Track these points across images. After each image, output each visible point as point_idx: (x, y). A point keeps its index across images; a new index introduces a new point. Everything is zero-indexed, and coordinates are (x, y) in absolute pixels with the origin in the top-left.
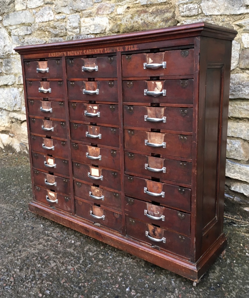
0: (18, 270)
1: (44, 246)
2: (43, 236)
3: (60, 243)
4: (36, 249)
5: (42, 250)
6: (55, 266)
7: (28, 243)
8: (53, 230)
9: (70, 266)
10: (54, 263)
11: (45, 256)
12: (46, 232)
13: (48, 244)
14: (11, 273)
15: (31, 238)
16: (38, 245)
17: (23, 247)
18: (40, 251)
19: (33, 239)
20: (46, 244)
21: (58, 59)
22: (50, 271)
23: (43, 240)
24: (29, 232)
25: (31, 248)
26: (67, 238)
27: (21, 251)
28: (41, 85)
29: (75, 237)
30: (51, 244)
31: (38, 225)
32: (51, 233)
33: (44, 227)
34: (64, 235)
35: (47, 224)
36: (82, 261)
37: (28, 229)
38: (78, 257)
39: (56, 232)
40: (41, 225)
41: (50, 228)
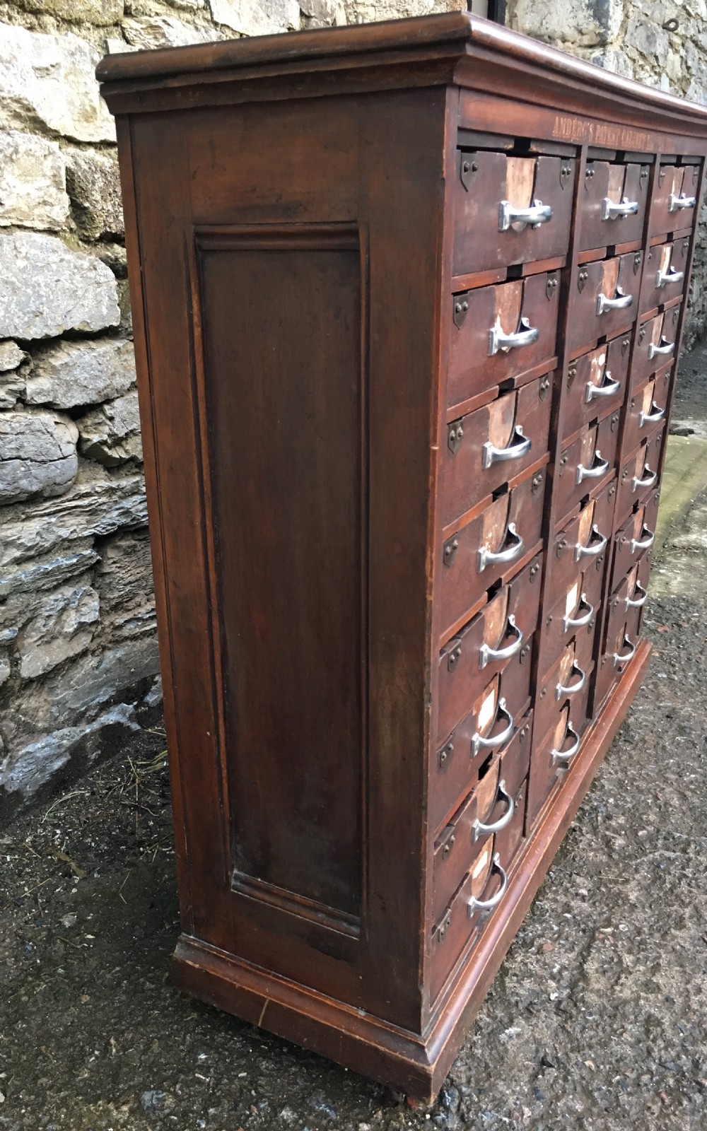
1: (656, 969)
2: (592, 998)
3: (609, 930)
4: (689, 986)
5: (681, 966)
7: (669, 1033)
8: (531, 975)
12: (553, 997)
13: (637, 961)
15: (627, 1037)
16: (665, 991)
18: (693, 970)
19: (629, 1027)
20: (641, 968)
23: (618, 988)
24: (588, 1063)
25: (695, 1006)
26: (568, 915)
29: (550, 896)
30: (630, 952)
31: (506, 1050)
32: (553, 977)
33: (516, 1021)
34: (552, 929)
35: (489, 1016)
36: (672, 855)
37: (565, 1079)
38: (655, 865)
39: (538, 961)
40: (503, 1037)
41: (522, 992)
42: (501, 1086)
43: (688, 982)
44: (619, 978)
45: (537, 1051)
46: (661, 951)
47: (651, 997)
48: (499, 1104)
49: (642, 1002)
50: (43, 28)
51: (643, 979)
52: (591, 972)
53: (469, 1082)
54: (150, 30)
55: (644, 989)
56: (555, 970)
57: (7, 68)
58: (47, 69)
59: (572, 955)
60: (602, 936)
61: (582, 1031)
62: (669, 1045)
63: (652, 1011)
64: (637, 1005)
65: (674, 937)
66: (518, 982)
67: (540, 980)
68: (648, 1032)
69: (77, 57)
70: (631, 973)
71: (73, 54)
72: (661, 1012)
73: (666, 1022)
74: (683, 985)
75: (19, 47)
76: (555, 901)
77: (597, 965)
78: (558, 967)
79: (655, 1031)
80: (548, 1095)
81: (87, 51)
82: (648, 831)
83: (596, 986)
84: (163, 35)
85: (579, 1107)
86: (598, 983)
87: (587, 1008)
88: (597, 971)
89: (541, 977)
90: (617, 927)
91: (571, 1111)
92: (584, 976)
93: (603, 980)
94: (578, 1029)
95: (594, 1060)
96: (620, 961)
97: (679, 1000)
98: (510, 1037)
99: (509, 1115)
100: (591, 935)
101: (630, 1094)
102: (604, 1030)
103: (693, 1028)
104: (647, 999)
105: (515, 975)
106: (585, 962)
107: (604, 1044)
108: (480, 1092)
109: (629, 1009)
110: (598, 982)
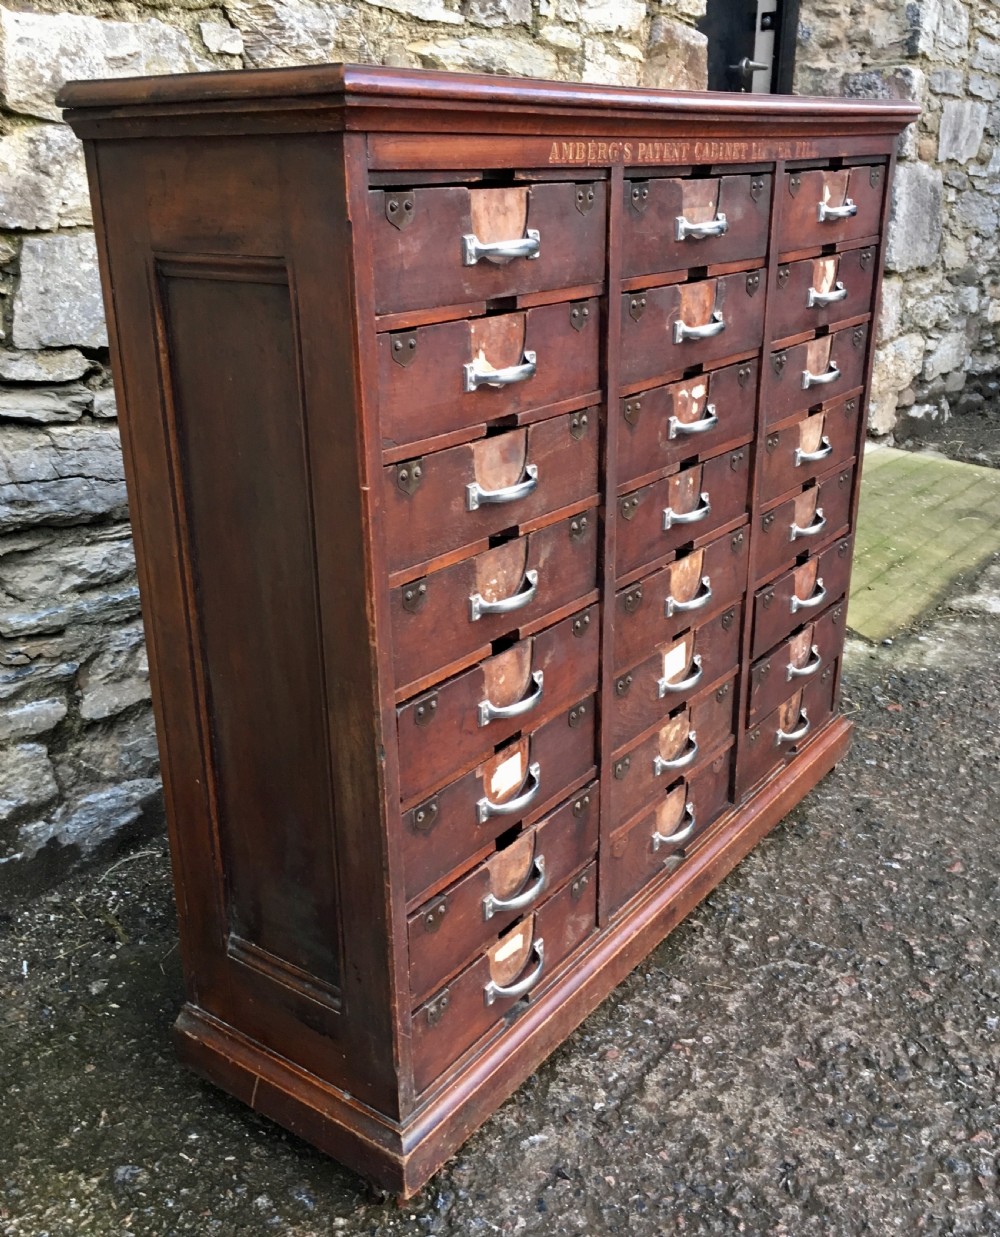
0: (925, 1132)
1: (727, 1086)
2: (641, 1112)
3: (690, 1041)
4: (757, 1109)
5: (758, 1086)
6: (850, 1027)
7: (713, 1155)
8: (581, 1081)
9: (837, 988)
10: (835, 1031)
11: (799, 1069)
12: (597, 1106)
13: (705, 1079)
14: (949, 1152)
15: (664, 1155)
16: (727, 1111)
17: (755, 1162)
18: (768, 1092)
19: (670, 1145)
20: (710, 1084)
21: (584, 176)
22: (887, 1036)
23: (674, 1104)
24: (609, 1179)
25: (755, 1130)
26: (649, 1022)
27: (786, 1165)
28: (474, 345)
29: (638, 999)
30: (704, 1067)
31: (523, 1157)
32: (606, 1086)
33: (545, 1128)
34: (625, 1034)
35: (517, 1120)
36: (797, 965)
37: (577, 1193)
38: (773, 976)
39: (595, 1068)
40: (525, 1143)
41: (564, 1098)
42: (503, 1194)
43: (757, 1104)
44: (680, 1093)
45: (557, 1161)
46: (741, 1069)
47: (708, 1116)
48: (493, 1211)
49: (696, 1120)
50: (121, 15)
51: (706, 1096)
52: (650, 1083)
53: (470, 1186)
54: (258, 10)
55: (705, 1106)
56: (611, 1079)
57: (73, 61)
58: (124, 59)
59: (636, 1065)
60: (679, 1047)
61: (616, 1145)
62: (709, 1167)
63: (704, 1131)
64: (689, 1122)
65: (763, 1054)
66: (565, 1088)
67: (590, 1087)
68: (690, 1152)
69: (161, 44)
70: (695, 1089)
71: (156, 41)
72: (713, 1132)
73: (715, 1144)
74: (750, 1107)
75: (88, 38)
76: (641, 1005)
77: (660, 1077)
78: (615, 1075)
79: (697, 1151)
80: (551, 1207)
81: (174, 37)
82: (780, 937)
83: (650, 1099)
84: (275, 15)
85: (581, 1222)
86: (653, 1096)
87: (631, 1121)
88: (658, 1083)
89: (593, 1085)
90: (700, 1038)
91: (570, 1225)
92: (641, 1086)
93: (661, 1094)
94: (611, 1143)
95: (616, 1176)
96: (689, 1075)
97: (738, 1122)
98: (533, 1145)
99: (501, 1223)
100: (667, 1045)
101: (643, 1215)
102: (641, 1146)
103: (744, 1153)
104: (702, 1118)
105: (564, 1081)
106: (648, 1073)
107: (636, 1161)
108: (479, 1197)
109: (678, 1126)
110: (654, 1094)
